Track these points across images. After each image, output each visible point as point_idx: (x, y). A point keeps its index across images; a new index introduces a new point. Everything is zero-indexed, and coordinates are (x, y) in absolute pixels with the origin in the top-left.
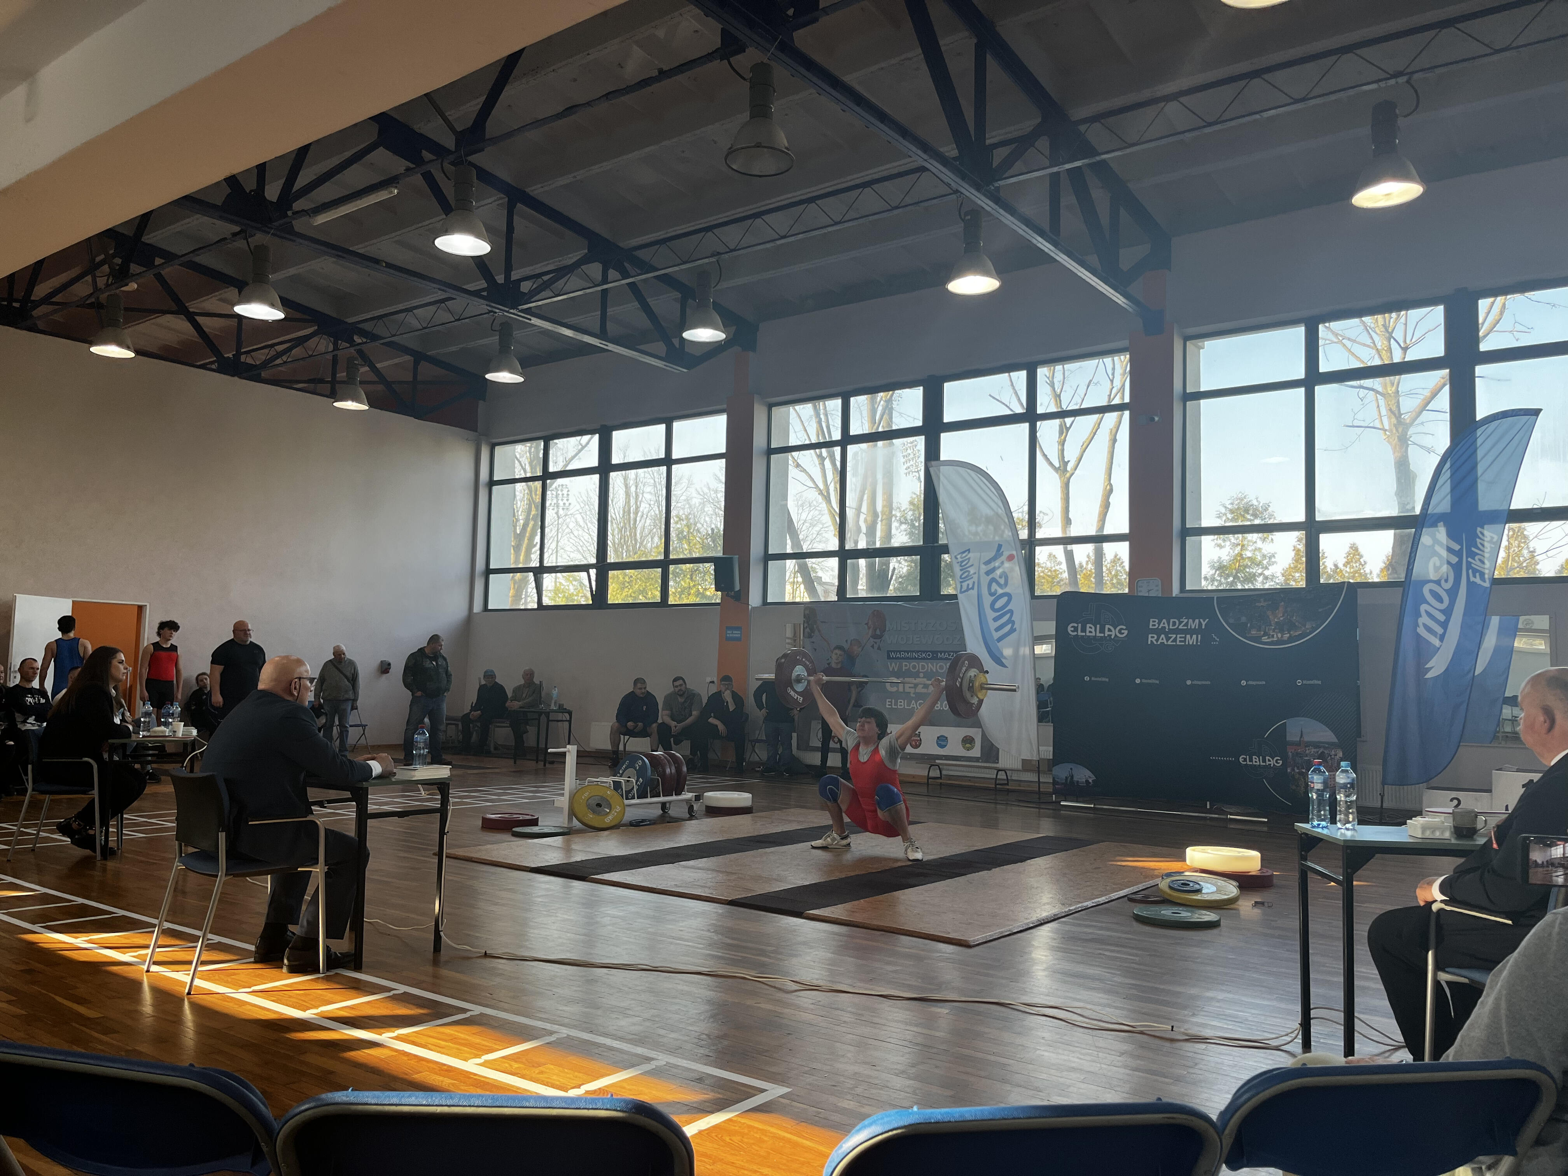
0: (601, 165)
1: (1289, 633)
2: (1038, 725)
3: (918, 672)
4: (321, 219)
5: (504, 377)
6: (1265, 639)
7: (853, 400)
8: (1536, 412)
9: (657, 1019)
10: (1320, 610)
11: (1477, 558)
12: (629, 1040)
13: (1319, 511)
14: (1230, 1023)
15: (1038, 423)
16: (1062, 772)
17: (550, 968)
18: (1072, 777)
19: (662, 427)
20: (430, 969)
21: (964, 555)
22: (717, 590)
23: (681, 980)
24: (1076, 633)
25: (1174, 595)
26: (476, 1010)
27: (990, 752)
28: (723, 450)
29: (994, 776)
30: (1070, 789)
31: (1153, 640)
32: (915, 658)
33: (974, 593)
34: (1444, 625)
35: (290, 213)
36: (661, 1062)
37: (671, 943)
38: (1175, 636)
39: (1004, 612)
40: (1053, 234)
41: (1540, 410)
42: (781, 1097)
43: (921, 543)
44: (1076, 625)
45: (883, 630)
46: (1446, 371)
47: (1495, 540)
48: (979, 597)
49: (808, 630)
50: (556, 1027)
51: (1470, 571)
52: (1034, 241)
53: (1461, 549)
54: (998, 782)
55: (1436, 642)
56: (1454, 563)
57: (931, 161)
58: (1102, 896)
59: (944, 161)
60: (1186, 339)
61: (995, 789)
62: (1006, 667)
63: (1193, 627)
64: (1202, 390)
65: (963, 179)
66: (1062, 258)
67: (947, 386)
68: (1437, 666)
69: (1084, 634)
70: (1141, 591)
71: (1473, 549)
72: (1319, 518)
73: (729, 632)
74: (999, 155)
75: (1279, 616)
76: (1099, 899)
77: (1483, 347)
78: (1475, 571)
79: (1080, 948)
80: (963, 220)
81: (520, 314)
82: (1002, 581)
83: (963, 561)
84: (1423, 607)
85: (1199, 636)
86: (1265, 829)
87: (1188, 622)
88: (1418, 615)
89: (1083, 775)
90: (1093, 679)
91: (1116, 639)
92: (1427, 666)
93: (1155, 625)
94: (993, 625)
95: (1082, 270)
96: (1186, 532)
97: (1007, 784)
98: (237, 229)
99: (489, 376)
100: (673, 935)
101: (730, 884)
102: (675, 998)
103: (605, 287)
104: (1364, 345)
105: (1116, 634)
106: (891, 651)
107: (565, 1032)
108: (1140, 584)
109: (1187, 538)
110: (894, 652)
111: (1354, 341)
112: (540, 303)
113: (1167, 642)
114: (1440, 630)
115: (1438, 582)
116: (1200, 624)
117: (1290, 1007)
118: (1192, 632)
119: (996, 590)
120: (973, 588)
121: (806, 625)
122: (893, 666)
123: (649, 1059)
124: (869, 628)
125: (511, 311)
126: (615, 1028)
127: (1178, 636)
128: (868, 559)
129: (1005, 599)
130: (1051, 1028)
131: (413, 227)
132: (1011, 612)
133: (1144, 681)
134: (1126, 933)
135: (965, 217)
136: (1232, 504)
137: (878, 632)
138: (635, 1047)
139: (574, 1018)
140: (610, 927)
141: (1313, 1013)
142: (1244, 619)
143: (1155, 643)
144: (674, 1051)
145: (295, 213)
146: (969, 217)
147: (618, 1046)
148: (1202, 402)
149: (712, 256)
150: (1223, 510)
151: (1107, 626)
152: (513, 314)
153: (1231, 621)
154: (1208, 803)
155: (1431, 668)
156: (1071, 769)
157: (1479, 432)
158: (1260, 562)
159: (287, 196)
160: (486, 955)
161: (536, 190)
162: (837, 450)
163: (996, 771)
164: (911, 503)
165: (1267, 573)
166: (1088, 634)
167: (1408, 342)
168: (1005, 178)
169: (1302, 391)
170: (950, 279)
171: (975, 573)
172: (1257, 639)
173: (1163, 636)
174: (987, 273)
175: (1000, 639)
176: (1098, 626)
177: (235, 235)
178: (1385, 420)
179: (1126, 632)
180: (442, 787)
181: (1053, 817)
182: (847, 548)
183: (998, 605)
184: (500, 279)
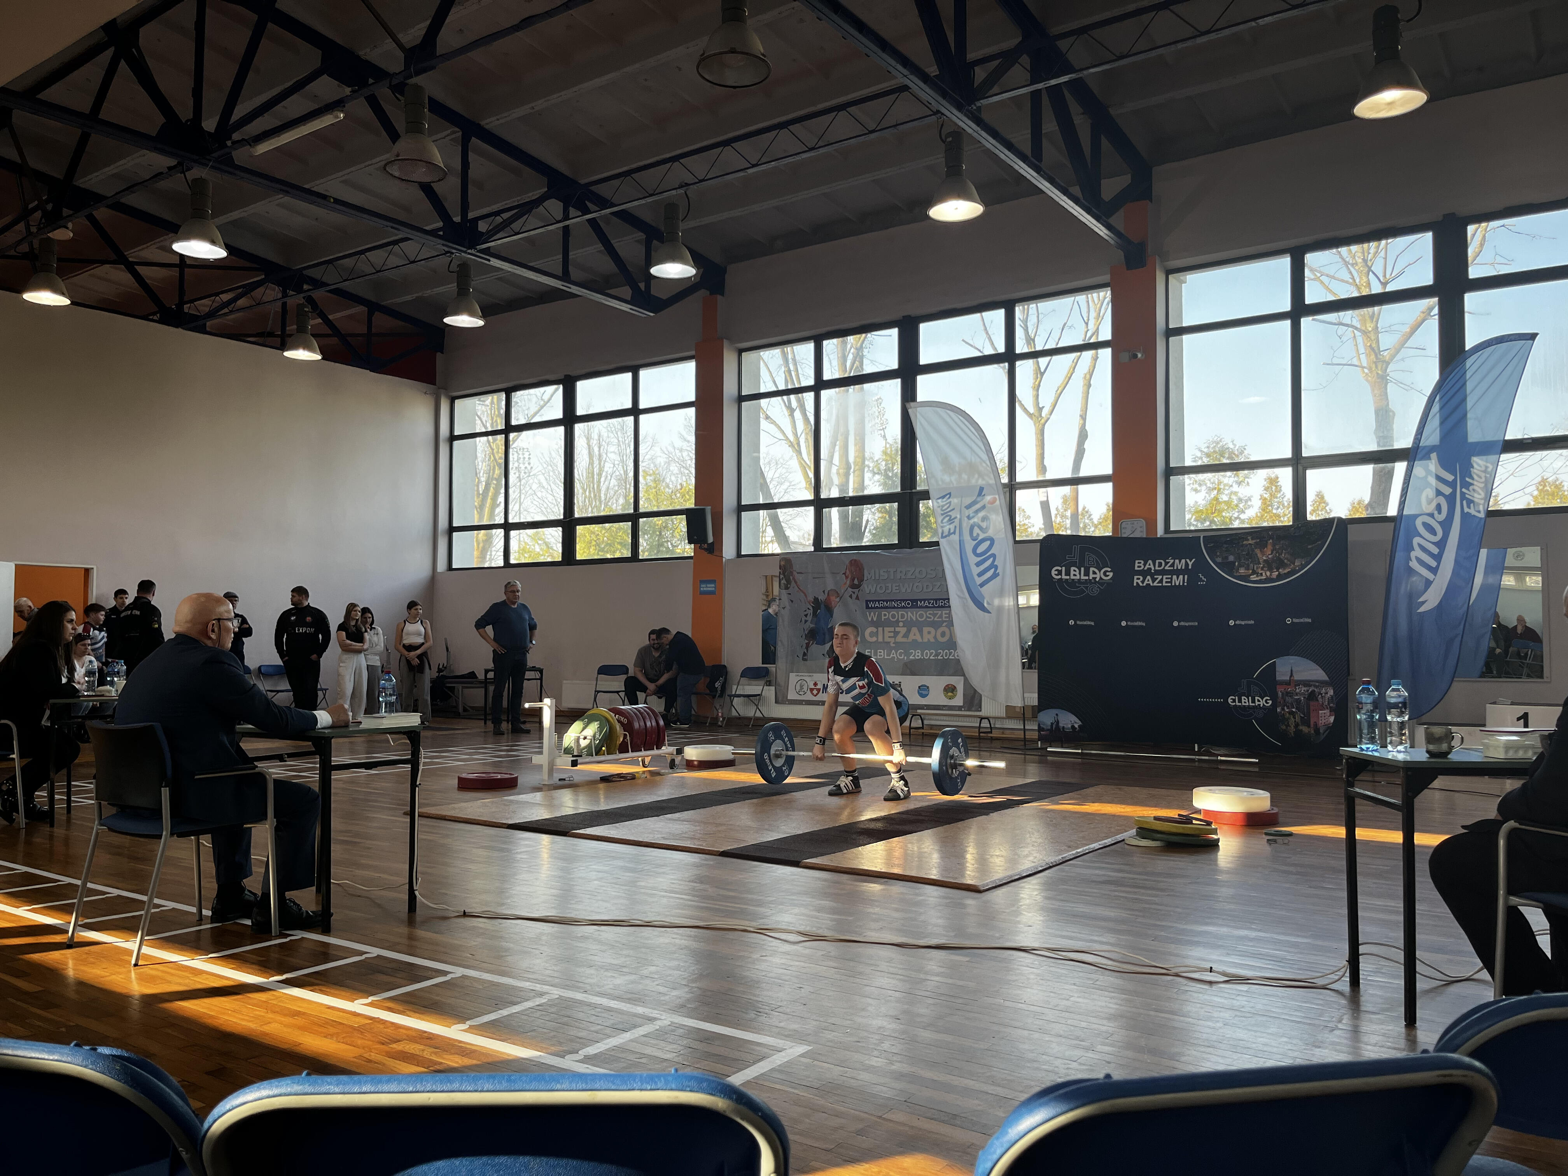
0: (558, 95)
1: (1278, 570)
2: (1022, 672)
3: (898, 622)
4: (263, 148)
5: (463, 321)
6: (1254, 578)
7: (825, 343)
8: (1533, 337)
9: (656, 976)
10: (1309, 547)
11: (1471, 488)
12: (629, 999)
13: (1306, 448)
14: (1268, 962)
15: (1018, 363)
16: (1047, 718)
17: (534, 926)
18: (1058, 722)
19: (628, 376)
20: (404, 930)
21: (944, 500)
22: (690, 543)
23: (677, 934)
24: (1060, 577)
25: (1158, 536)
26: (458, 972)
27: (973, 700)
28: (692, 398)
29: (978, 725)
30: (1055, 735)
31: (1139, 581)
32: (894, 607)
33: (955, 538)
34: (1438, 558)
35: (229, 143)
36: (665, 1022)
37: (664, 897)
38: (1160, 577)
39: (986, 556)
40: (1035, 160)
41: (1536, 334)
42: (802, 1056)
43: (899, 490)
44: (1060, 568)
45: (861, 580)
46: (1435, 300)
47: (1489, 470)
48: (961, 543)
49: (783, 581)
50: (546, 988)
51: (1465, 502)
52: (1016, 167)
53: (1455, 480)
54: (981, 730)
55: (1430, 576)
56: (1447, 494)
57: (912, 77)
58: (1107, 837)
59: (925, 78)
60: (1169, 272)
61: (980, 738)
62: (989, 612)
63: (1179, 568)
64: (1184, 325)
65: (944, 98)
66: (1045, 186)
67: (923, 327)
68: (1431, 599)
69: (1068, 577)
70: (1125, 533)
71: (1467, 479)
72: (1305, 454)
73: (702, 586)
74: (980, 74)
75: (1267, 554)
76: (1106, 841)
77: (1474, 272)
78: (1470, 502)
79: (1095, 891)
80: (944, 142)
81: (478, 254)
82: (984, 525)
83: (943, 506)
84: (1416, 540)
85: (1186, 576)
86: (1257, 770)
87: (1174, 563)
88: (1409, 548)
89: (1069, 720)
90: (1078, 623)
91: (1101, 581)
92: (1420, 600)
93: (1140, 567)
94: (976, 570)
95: (1065, 198)
96: (1170, 472)
97: (991, 732)
98: (172, 162)
99: (447, 320)
100: (664, 888)
101: (720, 835)
102: (675, 953)
103: (567, 223)
104: (1343, 281)
105: (1101, 578)
106: (870, 601)
107: (556, 993)
108: (1123, 526)
109: (1171, 477)
110: (873, 601)
111: (1333, 277)
112: (499, 242)
113: (1153, 583)
114: (1434, 564)
115: (1431, 515)
116: (1187, 564)
117: (1335, 945)
118: (1178, 572)
119: (978, 535)
120: (954, 533)
121: (782, 576)
122: (872, 616)
123: (651, 1020)
124: (847, 577)
125: (469, 251)
126: (611, 986)
127: (1165, 577)
128: (841, 508)
129: (988, 543)
130: (1081, 974)
131: (363, 165)
132: (994, 556)
133: (1129, 623)
134: (1140, 874)
135: (946, 138)
136: (1208, 447)
137: (856, 582)
138: (634, 1007)
139: (565, 978)
140: (596, 882)
141: (1362, 949)
142: (1231, 558)
143: (1141, 584)
144: (680, 1008)
145: (234, 143)
146: (950, 139)
147: (615, 1006)
148: (1186, 338)
149: (681, 187)
150: (1199, 454)
151: (1092, 569)
152: (470, 256)
153: (1219, 560)
154: (1196, 745)
155: (1423, 603)
156: (1057, 715)
157: (1469, 362)
158: (1237, 505)
159: (225, 128)
160: (465, 915)
161: (491, 123)
162: (809, 397)
163: (979, 720)
164: (885, 453)
165: (1242, 516)
166: (1072, 577)
167: (1388, 276)
168: (987, 97)
169: (1287, 324)
170: (931, 203)
171: (956, 518)
172: (1245, 578)
173: (1149, 577)
174: (967, 197)
175: (982, 585)
176: (1082, 569)
177: (170, 168)
178: (1363, 357)
179: (1111, 574)
180: (412, 735)
181: (1040, 762)
182: (822, 497)
183: (980, 550)
184: (457, 219)
